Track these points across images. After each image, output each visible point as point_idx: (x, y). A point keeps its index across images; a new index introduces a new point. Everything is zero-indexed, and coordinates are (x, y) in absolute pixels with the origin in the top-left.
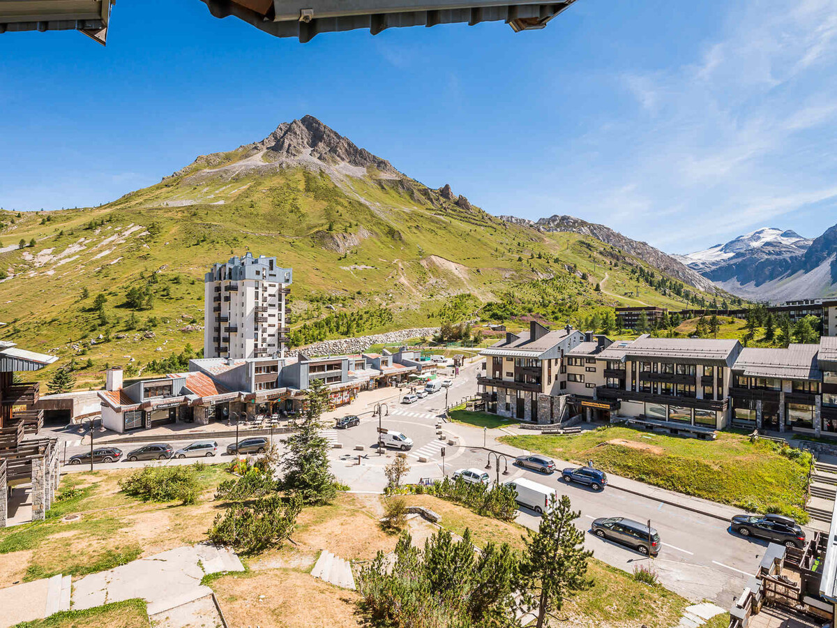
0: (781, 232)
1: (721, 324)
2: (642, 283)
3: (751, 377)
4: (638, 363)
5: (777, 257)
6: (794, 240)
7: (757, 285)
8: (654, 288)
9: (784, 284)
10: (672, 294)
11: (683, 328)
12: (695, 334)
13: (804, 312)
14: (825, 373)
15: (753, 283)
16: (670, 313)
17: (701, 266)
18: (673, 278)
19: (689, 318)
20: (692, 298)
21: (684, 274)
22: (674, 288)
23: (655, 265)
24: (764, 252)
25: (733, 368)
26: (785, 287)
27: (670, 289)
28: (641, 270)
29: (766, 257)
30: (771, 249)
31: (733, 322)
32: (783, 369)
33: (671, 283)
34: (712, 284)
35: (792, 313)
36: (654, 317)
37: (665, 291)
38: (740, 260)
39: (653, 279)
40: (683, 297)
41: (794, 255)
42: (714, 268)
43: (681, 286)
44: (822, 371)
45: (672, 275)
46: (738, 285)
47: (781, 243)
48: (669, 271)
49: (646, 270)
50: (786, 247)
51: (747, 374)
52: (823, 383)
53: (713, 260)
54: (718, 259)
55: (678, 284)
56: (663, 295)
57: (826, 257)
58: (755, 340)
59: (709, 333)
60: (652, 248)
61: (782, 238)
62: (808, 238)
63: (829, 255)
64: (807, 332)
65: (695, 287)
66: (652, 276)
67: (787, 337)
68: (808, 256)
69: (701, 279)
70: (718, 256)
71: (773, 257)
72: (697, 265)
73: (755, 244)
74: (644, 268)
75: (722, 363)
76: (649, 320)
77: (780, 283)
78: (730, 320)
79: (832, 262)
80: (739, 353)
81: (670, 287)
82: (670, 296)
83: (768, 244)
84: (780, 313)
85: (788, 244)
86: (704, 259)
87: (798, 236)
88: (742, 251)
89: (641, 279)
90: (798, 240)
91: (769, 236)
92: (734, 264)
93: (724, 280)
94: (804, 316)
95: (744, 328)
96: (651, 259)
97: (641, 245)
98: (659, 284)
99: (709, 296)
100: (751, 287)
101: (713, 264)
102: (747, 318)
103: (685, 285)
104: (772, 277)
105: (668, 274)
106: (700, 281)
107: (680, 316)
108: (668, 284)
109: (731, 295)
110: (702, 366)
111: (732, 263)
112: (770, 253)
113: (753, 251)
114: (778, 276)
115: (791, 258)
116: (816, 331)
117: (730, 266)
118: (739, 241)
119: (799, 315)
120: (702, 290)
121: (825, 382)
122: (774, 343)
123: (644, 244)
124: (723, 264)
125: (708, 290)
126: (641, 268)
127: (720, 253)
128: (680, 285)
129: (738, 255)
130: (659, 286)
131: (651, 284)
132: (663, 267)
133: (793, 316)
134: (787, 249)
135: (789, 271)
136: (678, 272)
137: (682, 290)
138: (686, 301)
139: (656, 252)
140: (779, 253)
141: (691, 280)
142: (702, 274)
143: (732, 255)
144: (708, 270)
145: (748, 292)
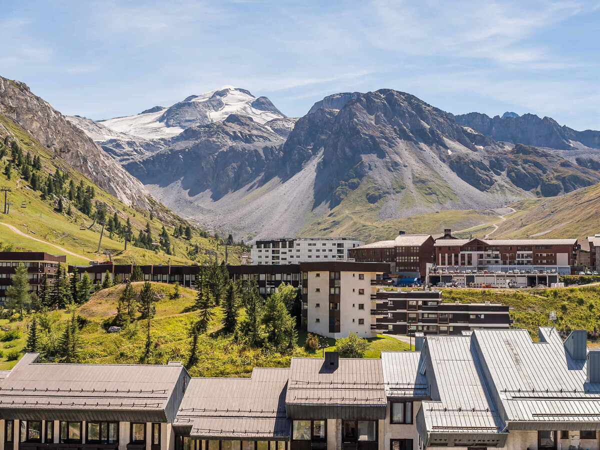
0: (252, 99)
1: (157, 300)
2: (17, 182)
3: (201, 438)
4: (17, 422)
5: (246, 145)
6: (271, 116)
7: (216, 197)
8: (39, 193)
9: (255, 198)
10: (73, 209)
11: (94, 309)
12: (114, 323)
13: (278, 277)
14: (296, 423)
15: (208, 193)
16: (71, 269)
17: (127, 149)
18: (75, 173)
19: (105, 286)
20: (110, 221)
21: (96, 165)
22: (78, 197)
23: (42, 139)
24: (227, 133)
25: (176, 424)
26: (254, 204)
27: (71, 199)
28: (15, 149)
29: (230, 143)
30: (236, 128)
31: (176, 296)
32: (244, 420)
33: (71, 183)
34: (146, 190)
35: (263, 277)
36: (40, 275)
37: (60, 203)
38: (190, 144)
39: (38, 173)
40: (93, 217)
41: (268, 144)
42: (148, 154)
43: (91, 192)
44: (291, 420)
45: (75, 166)
46: (185, 193)
47: (251, 119)
48: (68, 156)
49: (25, 150)
50: (259, 127)
51: (195, 434)
52: (292, 441)
53: (149, 137)
54: (156, 137)
55: (84, 188)
56: (55, 209)
57: (311, 156)
58: (209, 332)
59: (139, 319)
60: (38, 99)
61: (254, 110)
62: (288, 116)
63: (315, 151)
64: (280, 317)
65: (115, 195)
66: (37, 165)
67: (254, 326)
68: (288, 148)
69: (127, 180)
70: (156, 130)
71: (240, 145)
72: (119, 146)
73: (216, 116)
74: (20, 145)
75: (159, 417)
76: (32, 282)
77: (249, 196)
78: (173, 292)
79: (319, 164)
80: (184, 391)
81: (70, 193)
82: (69, 213)
83: (233, 118)
84: (245, 277)
85: (263, 123)
86: (132, 133)
87: (276, 111)
88: (194, 126)
89: (14, 172)
90: (275, 117)
91: (234, 105)
92: (182, 151)
93: (164, 182)
94: (277, 284)
95: (193, 309)
96: (36, 125)
97: (17, 90)
98: (49, 186)
99: (139, 216)
100: (204, 199)
101: (148, 146)
102: (198, 285)
103: (97, 190)
104: (237, 184)
105: (67, 162)
106: (125, 183)
107: (90, 277)
108: (66, 185)
109: (175, 217)
110: (128, 423)
111: (178, 148)
112: (235, 137)
113: (211, 129)
114: (247, 181)
115: (266, 149)
116: (292, 316)
117: (174, 153)
118: (189, 105)
119: (270, 283)
120: (127, 202)
121: (294, 439)
122: (236, 338)
123: (23, 88)
124: (163, 149)
125: (138, 202)
126: (14, 144)
127: (158, 124)
128: (88, 188)
129: (189, 134)
130: (50, 191)
131: (34, 185)
132: (57, 146)
133: (262, 284)
134: (260, 133)
135: (263, 174)
136: (85, 160)
137: (93, 202)
138: (99, 227)
139: (45, 108)
140: (248, 139)
141: (109, 180)
142: (127, 167)
143: (177, 131)
144: (138, 158)
145: (202, 211)
